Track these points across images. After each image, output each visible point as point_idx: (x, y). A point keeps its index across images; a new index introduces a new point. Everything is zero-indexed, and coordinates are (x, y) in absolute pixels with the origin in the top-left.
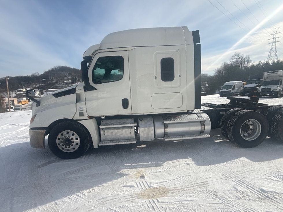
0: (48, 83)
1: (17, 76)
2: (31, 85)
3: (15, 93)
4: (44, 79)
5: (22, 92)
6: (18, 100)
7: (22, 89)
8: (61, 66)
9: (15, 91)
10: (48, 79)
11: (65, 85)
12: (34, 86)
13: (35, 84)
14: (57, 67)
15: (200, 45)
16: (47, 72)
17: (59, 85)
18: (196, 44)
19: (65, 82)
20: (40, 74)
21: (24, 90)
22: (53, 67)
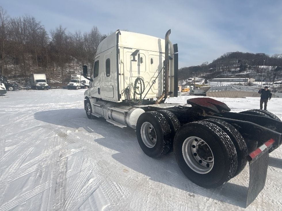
0: (215, 72)
1: (191, 66)
2: (199, 74)
3: (186, 82)
4: (211, 68)
5: (191, 81)
6: (182, 87)
7: (191, 78)
8: (232, 52)
9: (186, 80)
10: (215, 68)
11: (231, 74)
12: (202, 75)
13: (203, 74)
14: (227, 54)
15: (178, 54)
16: (216, 60)
17: (224, 74)
18: (176, 53)
19: (233, 70)
20: (209, 63)
21: (193, 79)
22: (222, 55)
